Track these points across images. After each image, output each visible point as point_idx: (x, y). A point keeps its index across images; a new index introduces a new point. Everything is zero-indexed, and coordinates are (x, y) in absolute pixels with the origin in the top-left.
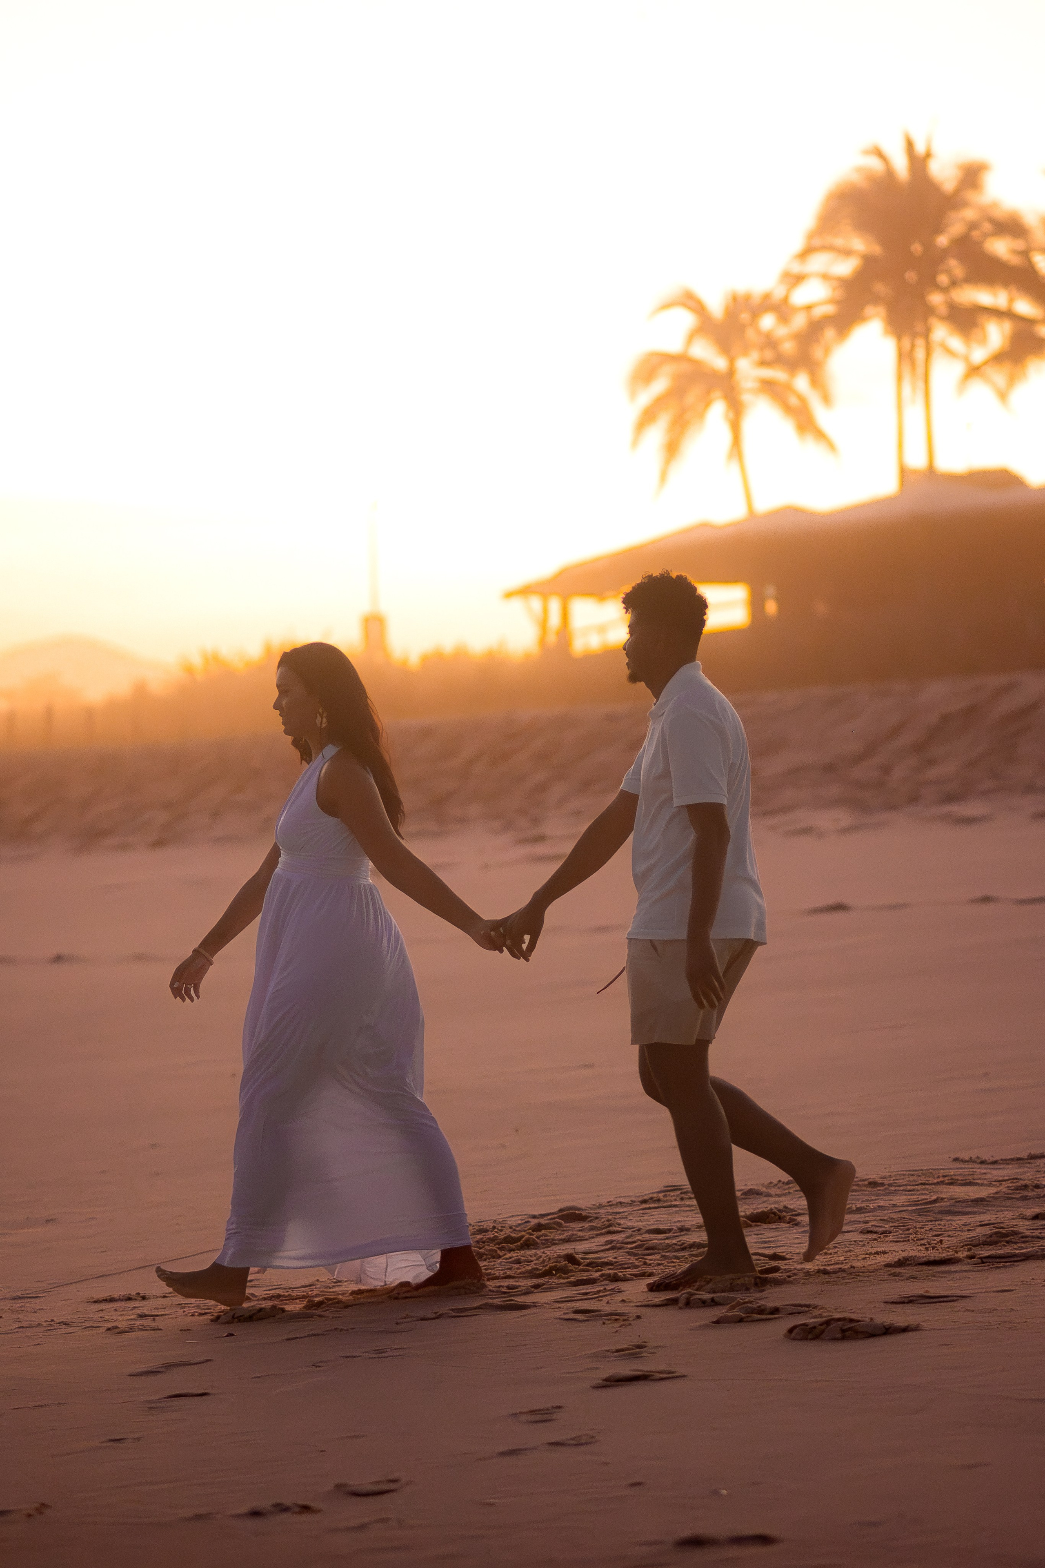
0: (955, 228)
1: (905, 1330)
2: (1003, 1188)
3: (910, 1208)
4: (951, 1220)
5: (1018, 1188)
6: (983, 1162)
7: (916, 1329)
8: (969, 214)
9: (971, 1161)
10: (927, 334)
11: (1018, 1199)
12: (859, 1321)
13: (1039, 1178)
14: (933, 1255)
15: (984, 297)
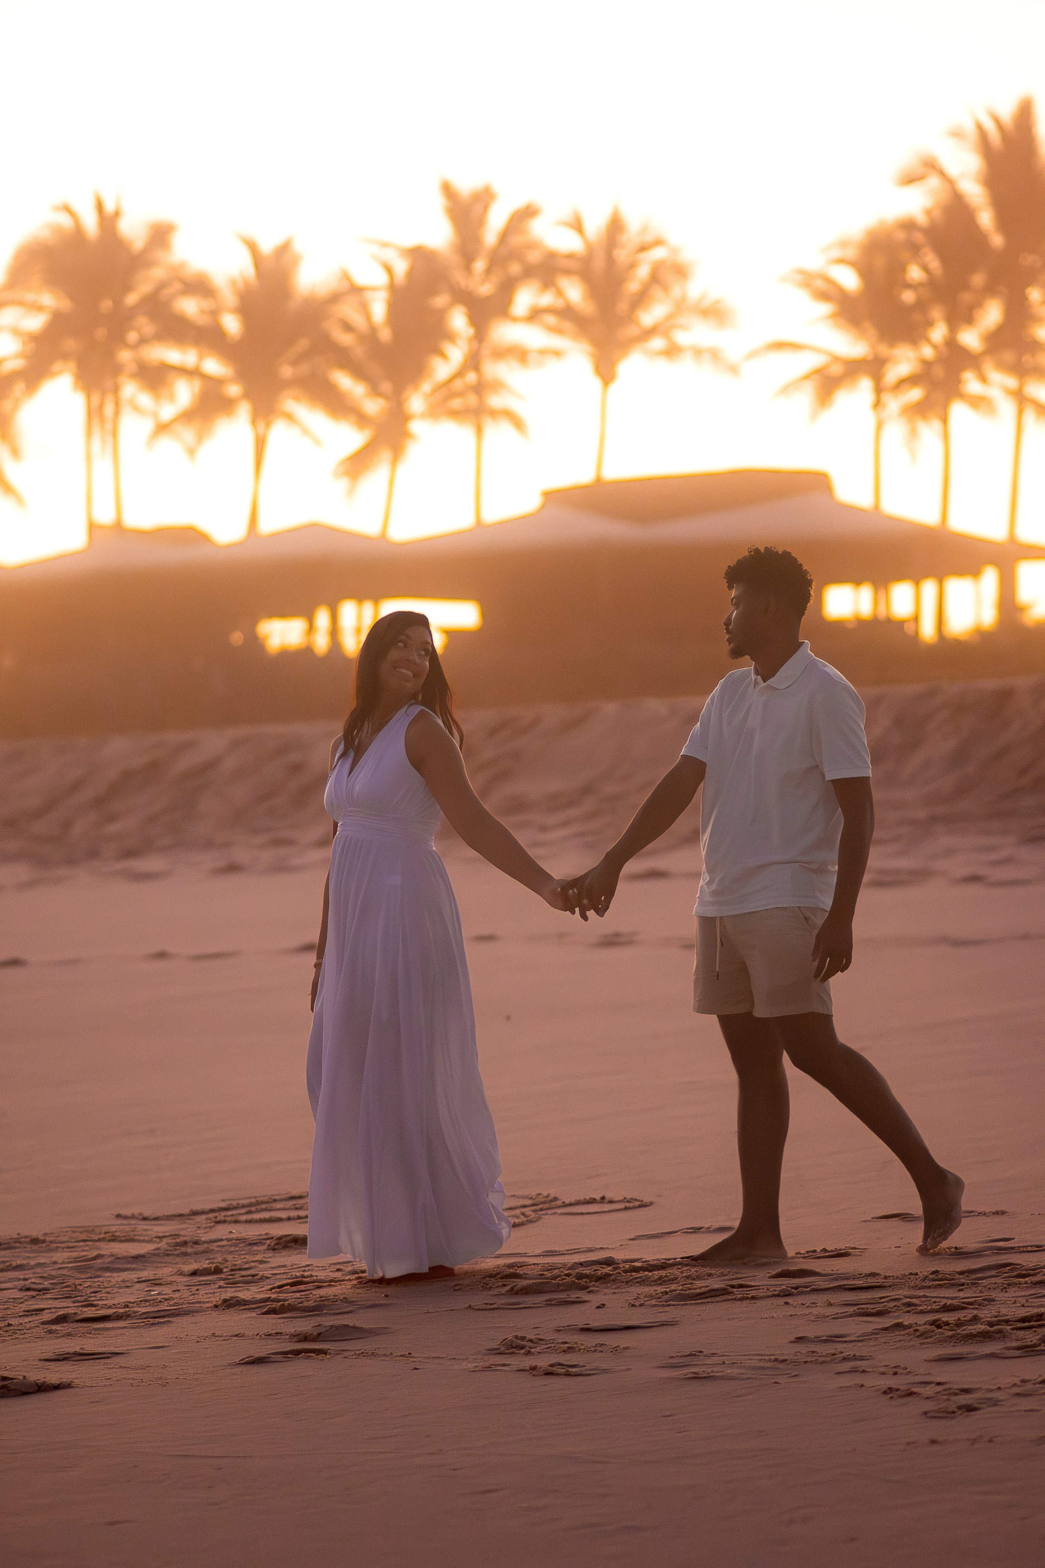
0: (143, 287)
1: (57, 1387)
2: (163, 1244)
3: (70, 1265)
4: (110, 1277)
5: (177, 1244)
6: (145, 1219)
7: (68, 1386)
8: (158, 273)
9: (133, 1217)
10: (116, 390)
11: (178, 1255)
12: (12, 1379)
13: (200, 1234)
14: (90, 1312)
15: (173, 355)
